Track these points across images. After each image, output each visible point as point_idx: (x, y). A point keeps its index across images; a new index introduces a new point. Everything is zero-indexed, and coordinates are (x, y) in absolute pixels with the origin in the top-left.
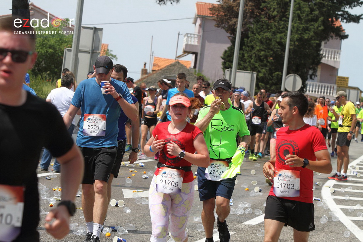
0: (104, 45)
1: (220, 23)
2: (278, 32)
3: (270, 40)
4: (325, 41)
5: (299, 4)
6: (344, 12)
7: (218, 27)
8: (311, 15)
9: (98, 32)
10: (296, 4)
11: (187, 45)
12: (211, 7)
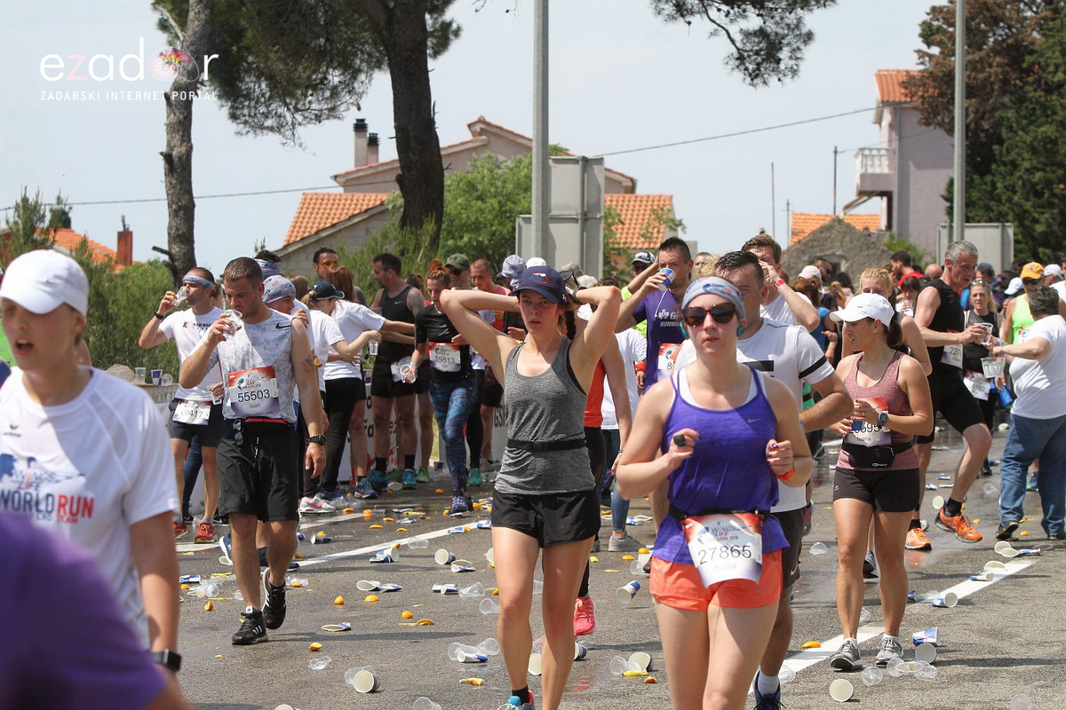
0: (662, 198)
1: (932, 115)
3: (1054, 142)
7: (928, 124)
9: (593, 169)
11: (863, 176)
12: (905, 79)
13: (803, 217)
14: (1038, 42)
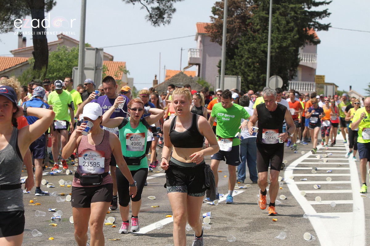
0: (122, 63)
1: (215, 39)
2: (262, 42)
3: (256, 49)
4: (302, 47)
5: (277, 18)
6: (314, 22)
7: (213, 41)
8: (288, 27)
9: (99, 52)
10: (275, 19)
11: (191, 58)
12: (206, 26)
13: (170, 71)
14: (252, 15)
